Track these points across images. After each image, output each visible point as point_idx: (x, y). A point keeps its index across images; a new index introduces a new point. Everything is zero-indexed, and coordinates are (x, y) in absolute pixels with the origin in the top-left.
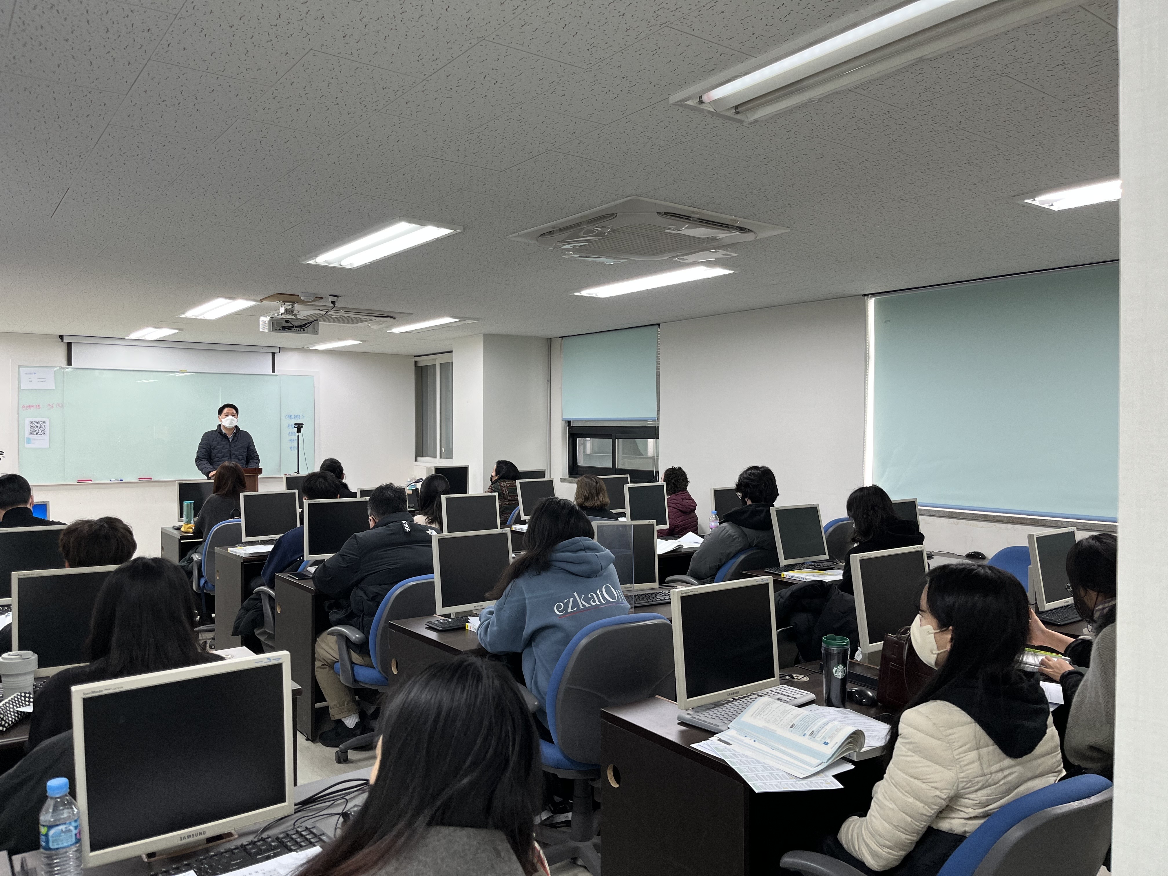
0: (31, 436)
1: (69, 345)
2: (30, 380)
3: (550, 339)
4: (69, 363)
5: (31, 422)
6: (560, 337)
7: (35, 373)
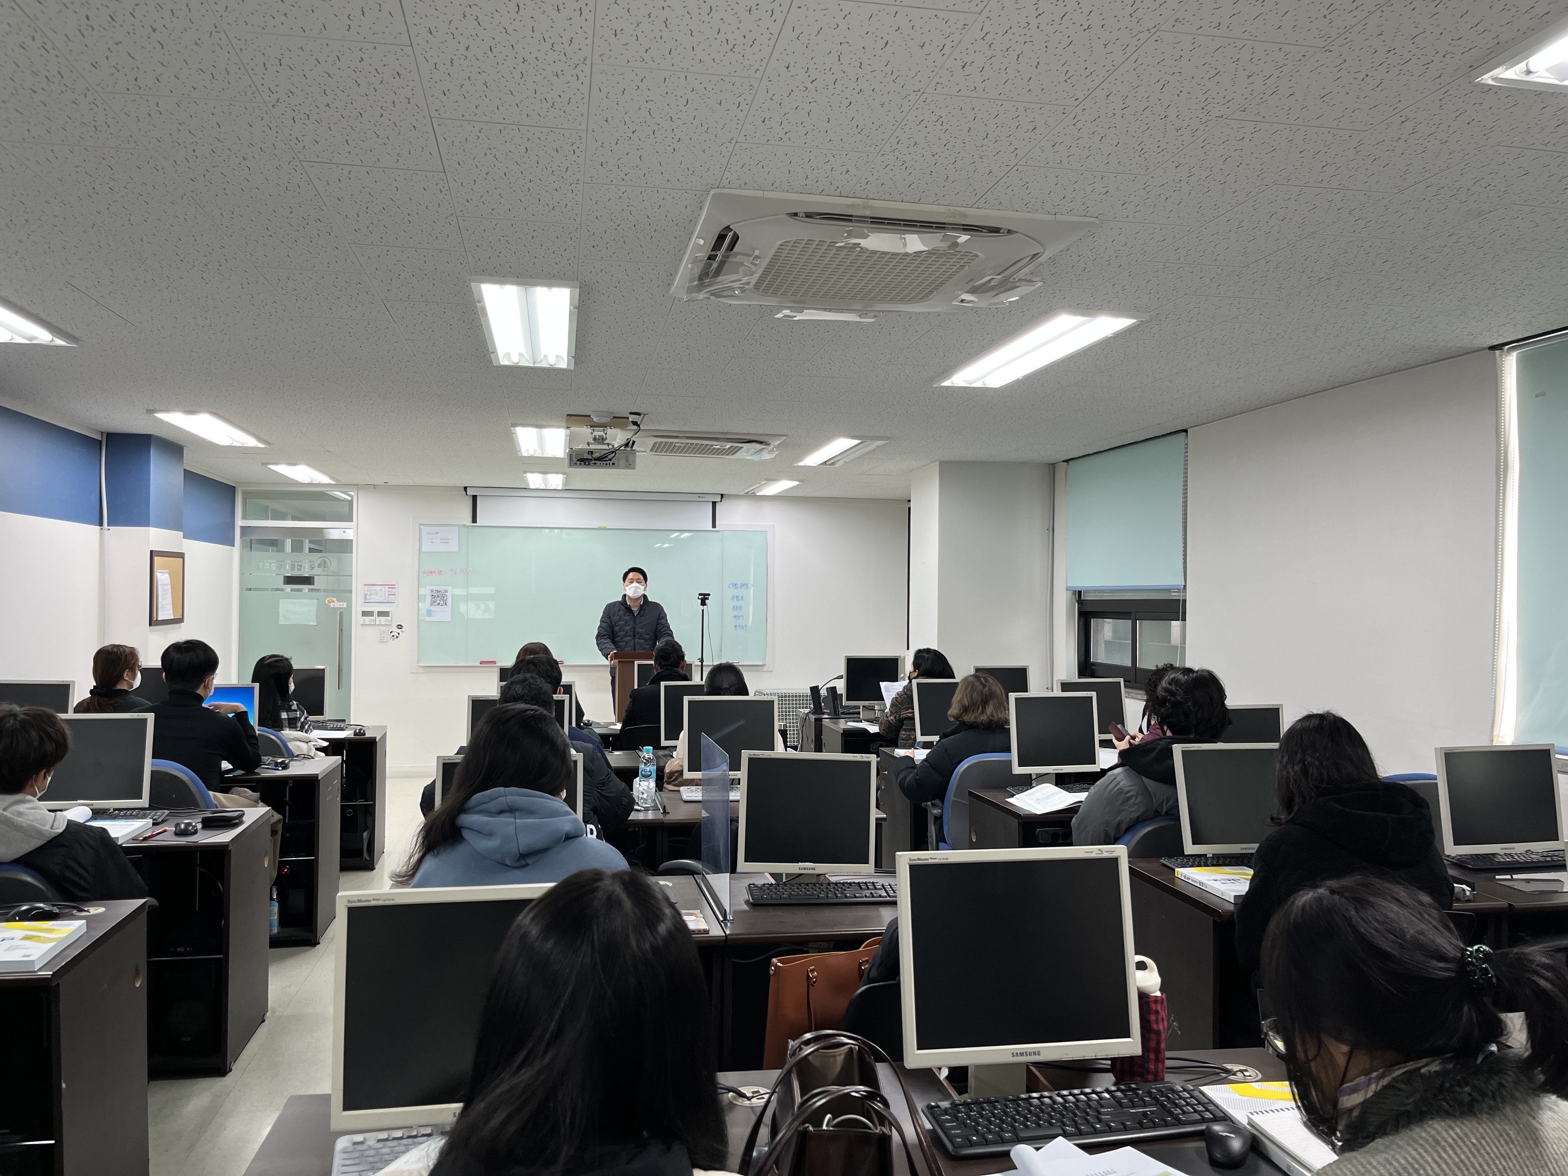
0: (432, 608)
1: (475, 498)
2: (433, 541)
3: (1053, 465)
4: (474, 520)
5: (432, 591)
6: (1063, 461)
7: (437, 533)
